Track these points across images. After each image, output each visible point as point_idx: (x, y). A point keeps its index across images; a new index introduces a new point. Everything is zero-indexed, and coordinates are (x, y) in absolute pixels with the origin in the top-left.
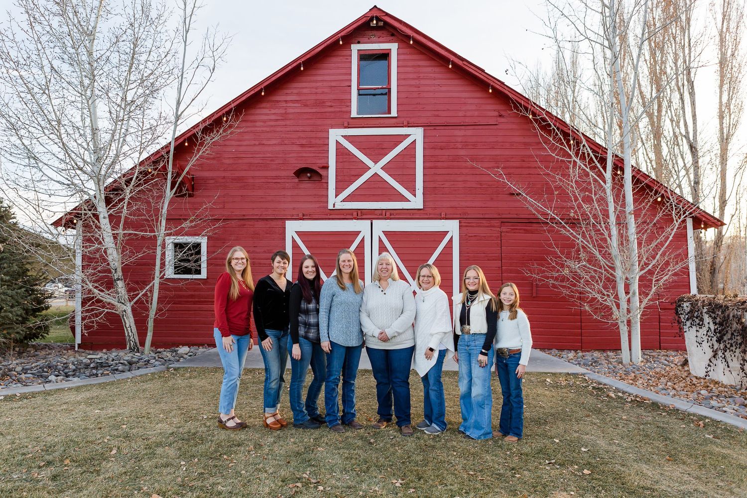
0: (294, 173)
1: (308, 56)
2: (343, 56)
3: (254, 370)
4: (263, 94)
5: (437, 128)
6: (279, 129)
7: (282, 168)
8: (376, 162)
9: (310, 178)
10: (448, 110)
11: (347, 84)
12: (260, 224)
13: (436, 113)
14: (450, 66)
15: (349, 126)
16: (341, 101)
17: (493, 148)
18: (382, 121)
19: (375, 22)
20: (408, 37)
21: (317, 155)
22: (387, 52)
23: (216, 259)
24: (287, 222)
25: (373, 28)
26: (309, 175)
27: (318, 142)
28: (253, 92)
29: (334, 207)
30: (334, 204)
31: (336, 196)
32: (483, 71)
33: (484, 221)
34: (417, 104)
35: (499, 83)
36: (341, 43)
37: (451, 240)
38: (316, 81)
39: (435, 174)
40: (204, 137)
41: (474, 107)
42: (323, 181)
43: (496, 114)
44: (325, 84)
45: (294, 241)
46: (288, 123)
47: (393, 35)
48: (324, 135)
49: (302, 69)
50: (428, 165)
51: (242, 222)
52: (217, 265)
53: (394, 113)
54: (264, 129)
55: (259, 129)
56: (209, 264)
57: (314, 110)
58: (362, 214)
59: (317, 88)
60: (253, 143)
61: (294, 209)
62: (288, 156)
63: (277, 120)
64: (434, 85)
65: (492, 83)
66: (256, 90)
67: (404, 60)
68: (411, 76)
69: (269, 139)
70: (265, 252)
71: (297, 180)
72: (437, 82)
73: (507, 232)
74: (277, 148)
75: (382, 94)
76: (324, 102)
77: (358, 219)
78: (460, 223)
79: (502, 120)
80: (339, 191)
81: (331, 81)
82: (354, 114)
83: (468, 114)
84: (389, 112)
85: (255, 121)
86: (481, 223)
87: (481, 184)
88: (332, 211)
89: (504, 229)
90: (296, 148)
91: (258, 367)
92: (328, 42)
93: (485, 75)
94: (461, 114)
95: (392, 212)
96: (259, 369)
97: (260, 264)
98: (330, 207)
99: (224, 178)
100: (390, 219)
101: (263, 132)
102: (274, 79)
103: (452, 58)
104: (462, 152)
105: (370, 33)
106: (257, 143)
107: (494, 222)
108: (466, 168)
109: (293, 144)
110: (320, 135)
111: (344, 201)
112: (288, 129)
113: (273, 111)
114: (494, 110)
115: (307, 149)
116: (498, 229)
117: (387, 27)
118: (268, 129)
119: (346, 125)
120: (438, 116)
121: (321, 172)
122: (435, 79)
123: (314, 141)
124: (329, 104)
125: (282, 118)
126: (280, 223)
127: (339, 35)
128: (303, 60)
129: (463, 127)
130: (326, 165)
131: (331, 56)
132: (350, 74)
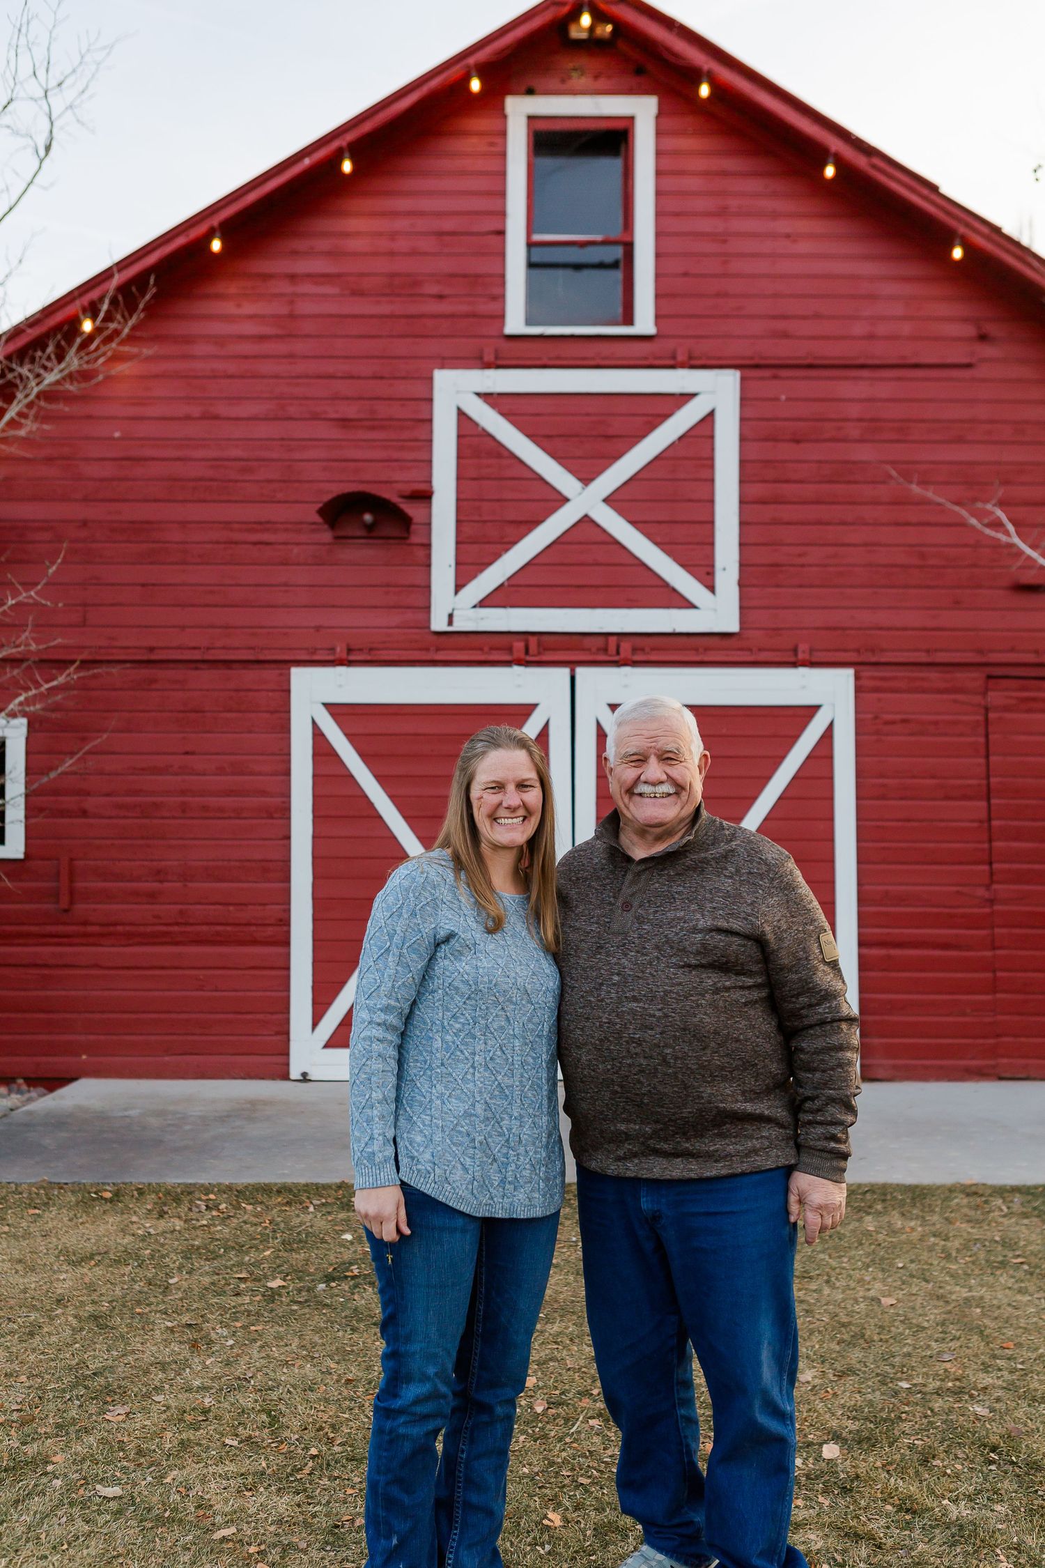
0: (321, 512)
1: (367, 127)
2: (481, 134)
3: (189, 1191)
4: (216, 245)
5: (784, 373)
6: (267, 367)
7: (280, 496)
8: (586, 480)
9: (370, 528)
10: (817, 316)
11: (490, 225)
12: (207, 677)
13: (780, 325)
14: (830, 171)
15: (499, 362)
16: (475, 279)
17: (960, 440)
18: (605, 348)
19: (586, 20)
20: (694, 76)
21: (396, 455)
22: (620, 125)
23: (56, 792)
24: (295, 671)
25: (579, 44)
26: (368, 518)
27: (396, 411)
28: (181, 241)
29: (450, 623)
30: (451, 616)
31: (459, 587)
32: (934, 188)
33: (933, 675)
34: (718, 295)
35: (985, 230)
36: (475, 85)
37: (828, 735)
38: (395, 214)
39: (776, 522)
40: (12, 370)
41: (898, 309)
42: (415, 539)
43: (970, 330)
44: (422, 224)
45: (318, 735)
46: (300, 347)
47: (639, 71)
48: (416, 389)
49: (347, 167)
50: (757, 490)
51: (144, 672)
52: (62, 813)
53: (645, 322)
54: (219, 366)
55: (198, 366)
56: (31, 811)
57: (385, 308)
58: (543, 648)
59: (393, 236)
60: (184, 410)
61: (318, 628)
62: (297, 456)
63: (262, 338)
64: (773, 236)
65: (962, 230)
66: (195, 233)
67: (676, 153)
68: (701, 204)
69: (237, 399)
70: (221, 771)
71: (327, 536)
72: (783, 226)
73: (1006, 709)
74: (263, 430)
75: (601, 266)
76: (417, 283)
77: (527, 664)
78: (857, 677)
79: (988, 351)
80: (464, 574)
81: (440, 214)
82: (515, 323)
83: (882, 329)
84: (628, 319)
85: (188, 340)
86: (923, 679)
87: (923, 556)
88: (443, 638)
89: (994, 697)
90: (323, 431)
91: (203, 1179)
92: (434, 83)
93: (938, 200)
94: (858, 329)
95: (638, 640)
96: (207, 1190)
97: (205, 808)
98: (438, 623)
99: (85, 523)
100: (635, 664)
101: (214, 376)
102: (252, 197)
103: (835, 144)
104: (864, 453)
105: (568, 62)
106: (195, 410)
107: (962, 676)
108: (875, 502)
109: (315, 417)
110: (403, 388)
111: (483, 604)
112: (301, 367)
113: (248, 308)
114: (965, 320)
115: (362, 434)
116: (978, 699)
117: (622, 46)
118: (232, 367)
119: (489, 357)
120: (785, 335)
121: (410, 509)
122: (775, 215)
123: (383, 410)
124: (433, 289)
125: (280, 332)
126: (270, 674)
127: (471, 61)
128: (350, 137)
129: (865, 373)
130: (422, 487)
131: (439, 134)
132: (502, 194)
